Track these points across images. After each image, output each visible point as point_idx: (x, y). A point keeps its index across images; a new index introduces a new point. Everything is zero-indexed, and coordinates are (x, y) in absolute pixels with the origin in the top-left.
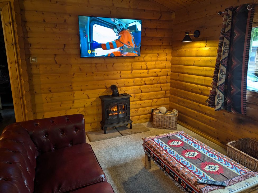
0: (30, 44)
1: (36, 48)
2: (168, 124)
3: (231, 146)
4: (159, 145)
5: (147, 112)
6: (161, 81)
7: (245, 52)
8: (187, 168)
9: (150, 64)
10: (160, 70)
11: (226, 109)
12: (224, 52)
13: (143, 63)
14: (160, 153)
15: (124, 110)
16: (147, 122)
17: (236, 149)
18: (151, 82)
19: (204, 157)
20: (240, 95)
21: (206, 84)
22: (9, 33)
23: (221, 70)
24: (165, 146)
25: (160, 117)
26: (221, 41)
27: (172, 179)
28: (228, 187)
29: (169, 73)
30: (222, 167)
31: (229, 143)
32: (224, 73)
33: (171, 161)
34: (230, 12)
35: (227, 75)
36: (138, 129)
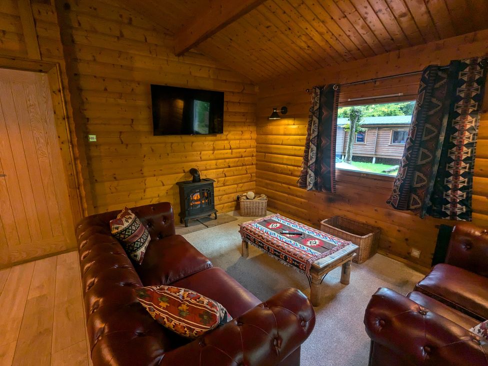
0: (88, 119)
1: (96, 124)
2: (257, 210)
3: (325, 224)
4: (258, 229)
5: (232, 200)
6: (247, 163)
7: (333, 131)
8: (291, 245)
9: (234, 144)
10: (244, 150)
11: (317, 189)
12: (314, 131)
13: (226, 142)
14: (262, 236)
15: (207, 198)
16: (232, 211)
17: (329, 226)
18: (236, 164)
19: (304, 235)
20: (330, 174)
21: (295, 164)
22: (59, 103)
23: (312, 149)
24: (265, 229)
25: (248, 203)
26: (311, 119)
27: (277, 258)
28: (330, 256)
29: (254, 154)
30: (321, 241)
31: (323, 221)
32: (314, 152)
33: (275, 242)
34: (318, 91)
35: (317, 154)
36: (225, 219)
